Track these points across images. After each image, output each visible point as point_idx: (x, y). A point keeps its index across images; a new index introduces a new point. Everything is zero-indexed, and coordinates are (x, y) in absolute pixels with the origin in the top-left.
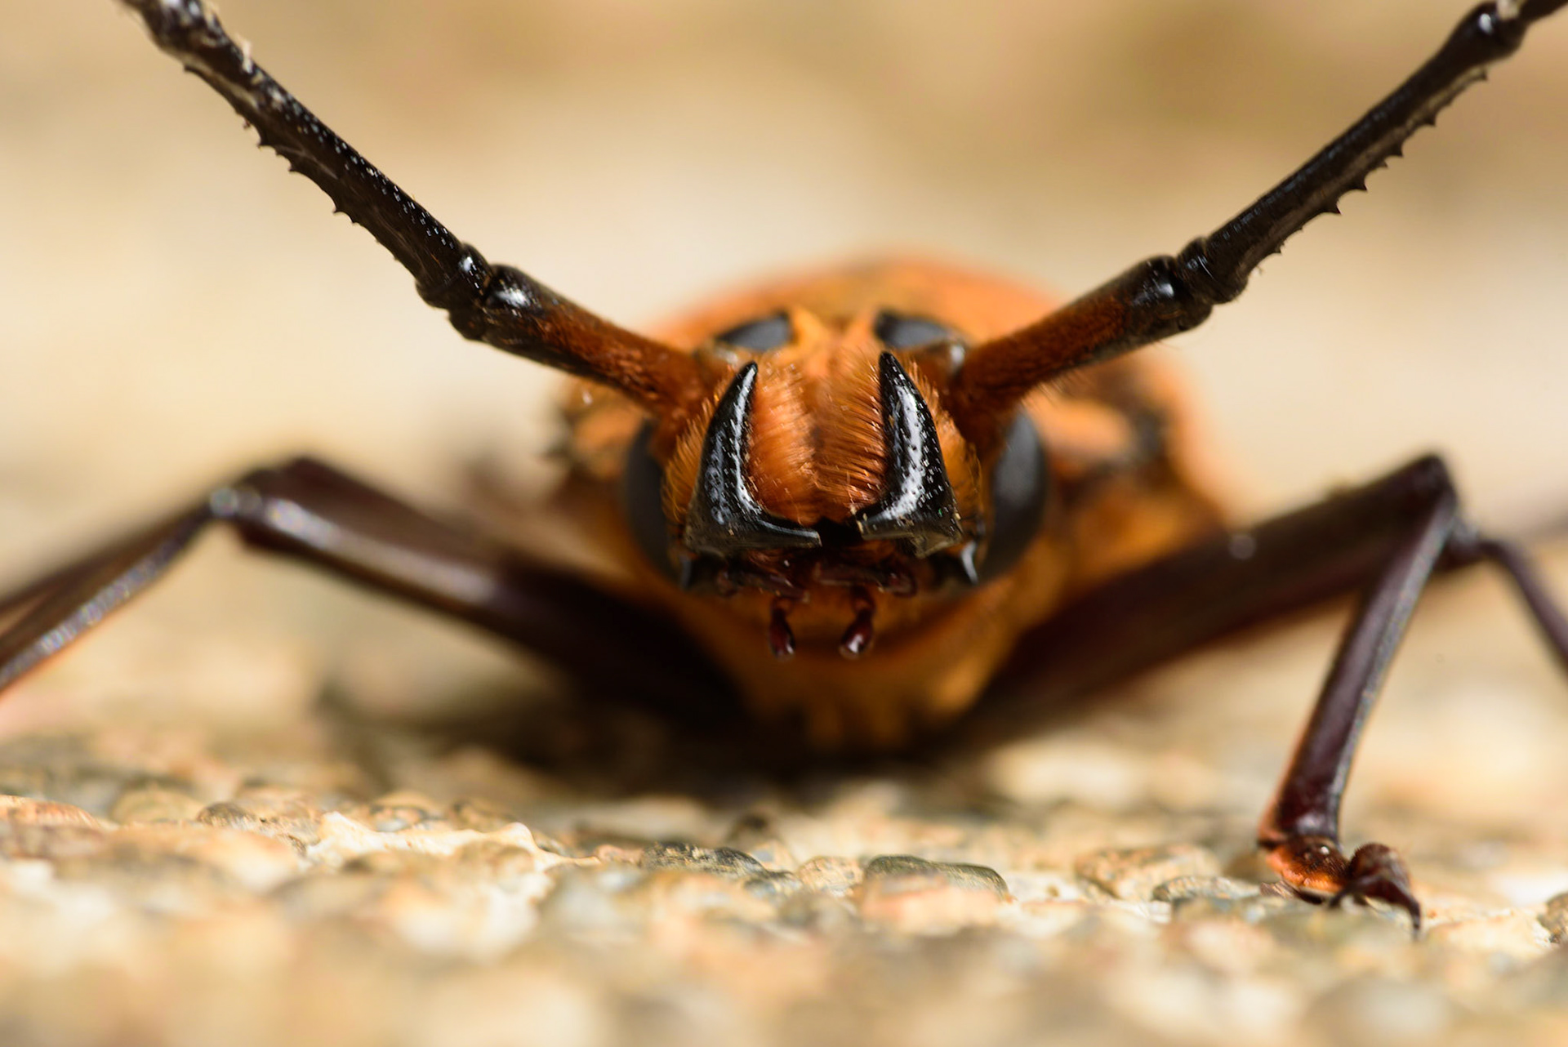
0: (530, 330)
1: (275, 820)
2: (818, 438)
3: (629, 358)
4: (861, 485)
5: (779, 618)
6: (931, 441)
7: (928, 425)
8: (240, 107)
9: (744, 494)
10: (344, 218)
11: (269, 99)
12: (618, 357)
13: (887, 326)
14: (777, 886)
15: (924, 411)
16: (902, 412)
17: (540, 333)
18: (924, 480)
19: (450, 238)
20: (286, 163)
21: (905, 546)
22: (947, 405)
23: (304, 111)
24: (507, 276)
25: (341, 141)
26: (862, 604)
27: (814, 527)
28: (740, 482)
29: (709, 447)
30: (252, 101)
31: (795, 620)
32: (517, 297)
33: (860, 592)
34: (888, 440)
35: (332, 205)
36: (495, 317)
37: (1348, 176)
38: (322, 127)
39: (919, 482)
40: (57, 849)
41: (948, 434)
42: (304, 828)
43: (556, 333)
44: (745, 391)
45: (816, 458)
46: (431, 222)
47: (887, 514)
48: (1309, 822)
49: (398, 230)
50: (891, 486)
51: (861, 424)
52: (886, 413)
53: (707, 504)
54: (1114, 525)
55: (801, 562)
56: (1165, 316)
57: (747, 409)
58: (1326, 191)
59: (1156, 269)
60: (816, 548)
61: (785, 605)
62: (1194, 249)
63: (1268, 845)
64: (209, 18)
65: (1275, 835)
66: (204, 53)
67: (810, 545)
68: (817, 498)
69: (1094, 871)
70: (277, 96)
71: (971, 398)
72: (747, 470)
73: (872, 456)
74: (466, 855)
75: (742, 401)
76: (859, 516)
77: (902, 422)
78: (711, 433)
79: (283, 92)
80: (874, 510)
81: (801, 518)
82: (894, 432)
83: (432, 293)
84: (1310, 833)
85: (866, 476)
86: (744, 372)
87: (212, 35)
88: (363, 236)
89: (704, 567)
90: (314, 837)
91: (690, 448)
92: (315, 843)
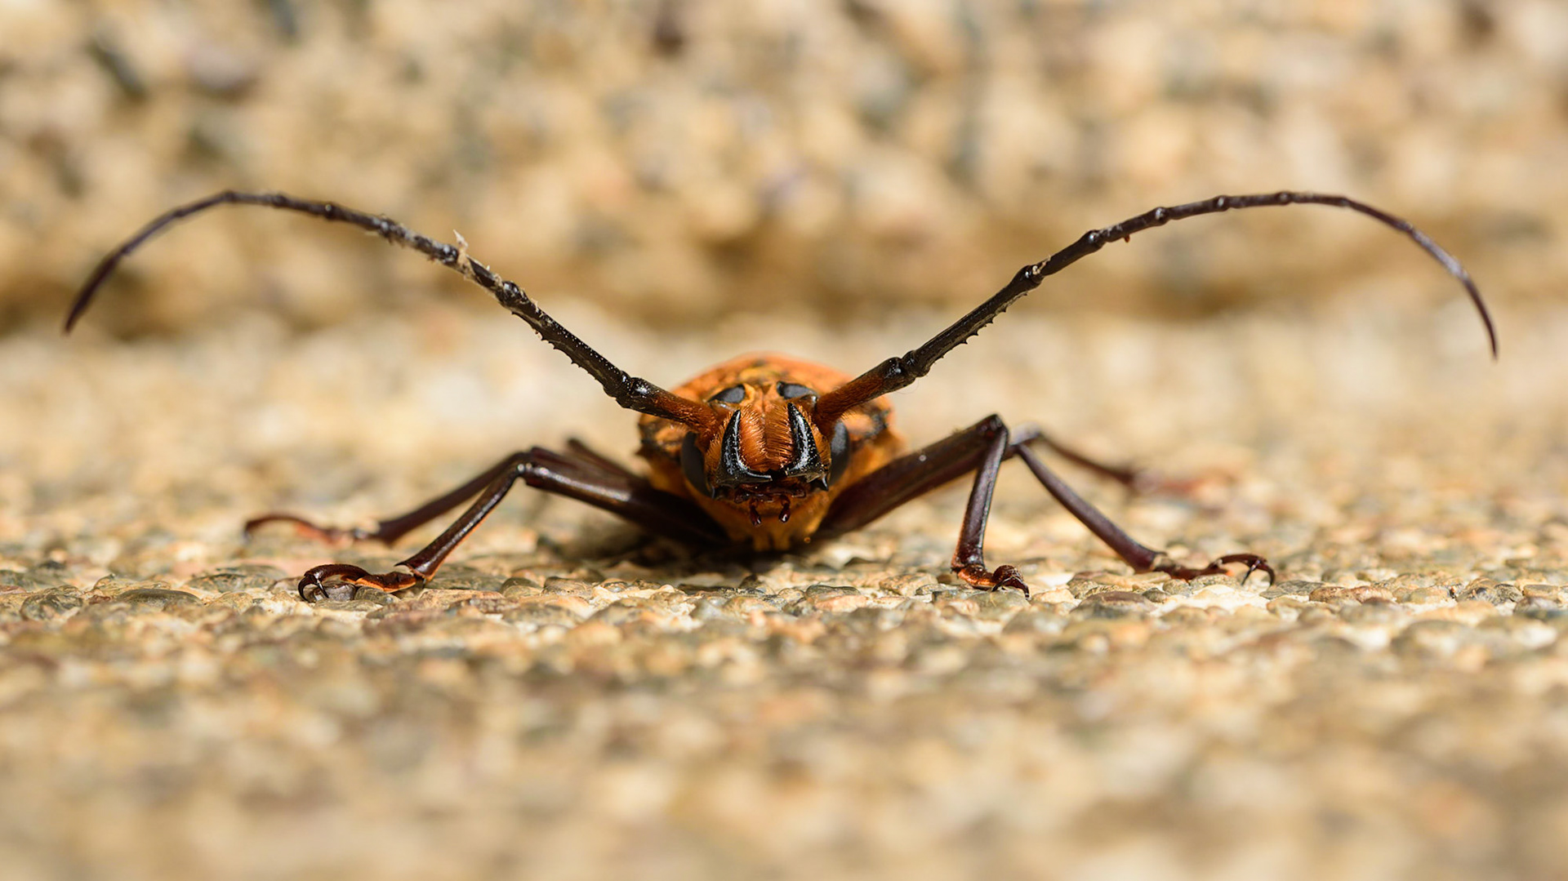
0: (650, 403)
1: (573, 591)
2: (765, 437)
3: (688, 411)
4: (784, 456)
5: (753, 508)
6: (811, 438)
7: (809, 431)
8: (534, 326)
9: (740, 463)
10: (576, 365)
11: (546, 323)
12: (683, 411)
13: (782, 389)
14: (775, 600)
15: (806, 425)
16: (799, 428)
17: (654, 404)
18: (809, 453)
19: (617, 370)
20: (552, 346)
21: (803, 479)
22: (815, 421)
23: (560, 326)
24: (637, 382)
25: (574, 337)
26: (785, 502)
27: (767, 474)
28: (738, 457)
29: (724, 444)
30: (539, 324)
31: (758, 509)
32: (643, 390)
33: (783, 497)
34: (794, 437)
35: (571, 361)
36: (636, 399)
37: (971, 331)
38: (567, 332)
39: (807, 454)
40: (500, 608)
41: (816, 431)
42: (584, 594)
43: (659, 403)
44: (737, 421)
45: (765, 446)
46: (610, 365)
47: (796, 467)
48: (972, 559)
49: (597, 368)
50: (796, 454)
51: (783, 432)
52: (792, 427)
53: (725, 467)
54: (867, 458)
55: (763, 486)
56: (899, 382)
57: (738, 429)
58: (963, 336)
59: (893, 362)
60: (770, 482)
61: (754, 504)
62: (909, 355)
63: (957, 570)
64: (522, 293)
65: (959, 565)
66: (521, 307)
67: (767, 481)
68: (766, 462)
69: (890, 586)
70: (549, 321)
71: (822, 417)
72: (740, 453)
73: (788, 444)
74: (655, 598)
75: (736, 425)
76: (786, 467)
77: (799, 431)
78: (725, 439)
79: (551, 320)
80: (791, 466)
81: (761, 470)
82: (796, 435)
83: (609, 391)
84: (973, 563)
85: (786, 452)
86: (736, 414)
87: (523, 300)
88: (583, 371)
89: (723, 490)
90: (590, 596)
91: (716, 444)
92: (592, 598)
